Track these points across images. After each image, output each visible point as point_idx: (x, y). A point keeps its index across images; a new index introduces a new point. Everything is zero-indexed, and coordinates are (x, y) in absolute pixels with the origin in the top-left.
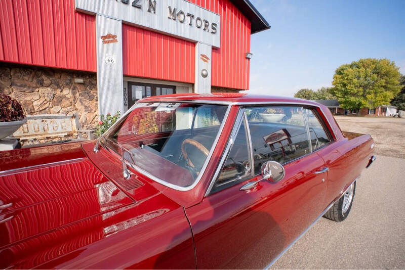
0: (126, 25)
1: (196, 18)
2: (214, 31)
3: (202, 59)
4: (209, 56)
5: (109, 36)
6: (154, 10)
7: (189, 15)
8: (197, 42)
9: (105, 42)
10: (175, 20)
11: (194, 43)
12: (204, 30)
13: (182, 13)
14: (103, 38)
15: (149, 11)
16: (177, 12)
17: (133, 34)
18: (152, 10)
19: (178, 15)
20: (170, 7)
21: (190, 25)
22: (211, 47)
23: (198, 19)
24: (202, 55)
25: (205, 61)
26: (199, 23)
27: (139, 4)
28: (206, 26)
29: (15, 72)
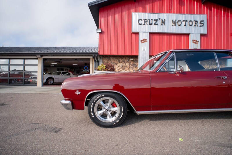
0: (151, 34)
1: (188, 21)
2: (202, 25)
3: (194, 42)
4: (199, 40)
5: (144, 40)
6: (164, 24)
7: (184, 21)
8: (190, 34)
9: (142, 43)
10: (175, 25)
11: (188, 35)
12: (195, 26)
13: (179, 21)
14: (141, 41)
15: (162, 25)
16: (177, 21)
17: (154, 37)
18: (163, 24)
19: (178, 22)
20: (173, 20)
21: (185, 25)
22: (200, 35)
23: (190, 21)
24: (194, 40)
25: (195, 43)
26: (191, 23)
27: (157, 23)
28: (195, 23)
29: (112, 58)
